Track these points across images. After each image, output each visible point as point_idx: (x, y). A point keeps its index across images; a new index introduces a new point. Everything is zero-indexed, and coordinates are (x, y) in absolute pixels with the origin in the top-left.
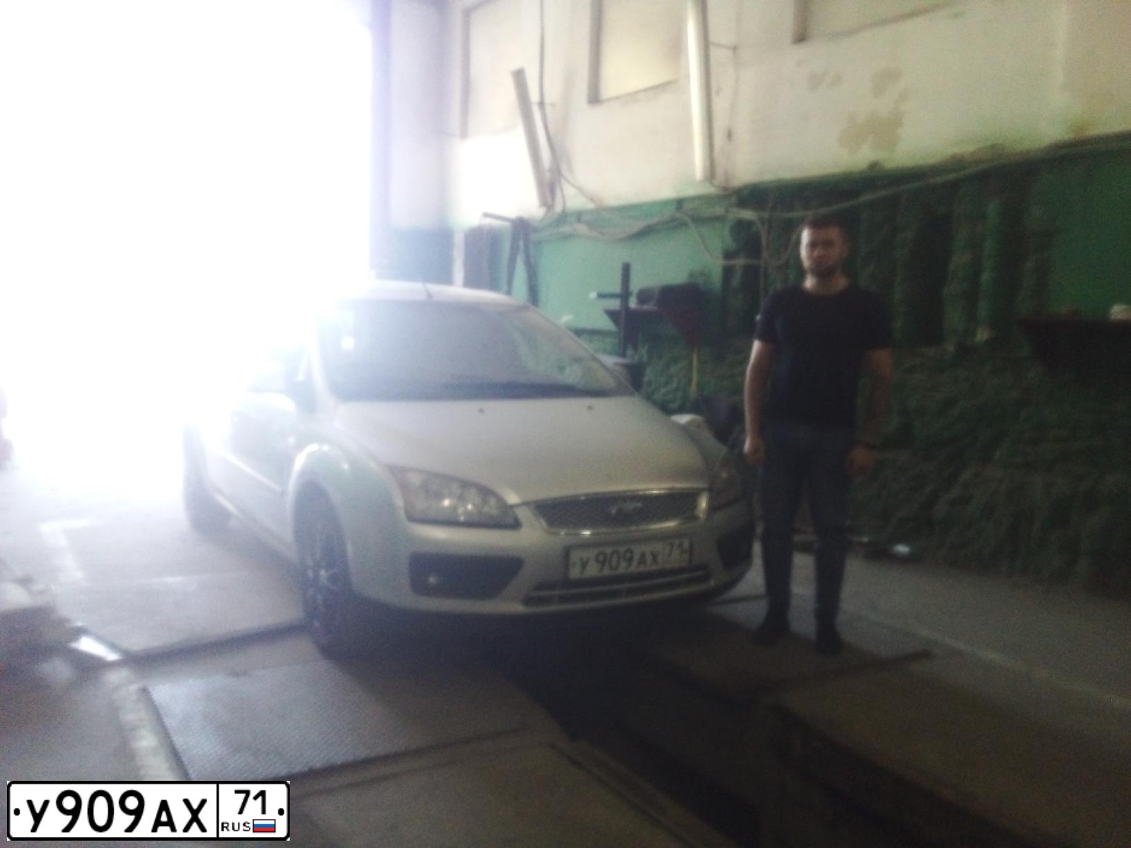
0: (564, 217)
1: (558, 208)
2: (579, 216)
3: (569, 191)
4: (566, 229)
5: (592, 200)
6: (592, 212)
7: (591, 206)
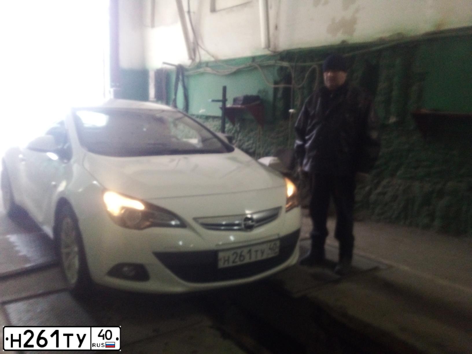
0: (200, 65)
1: (197, 60)
2: (207, 64)
3: (202, 52)
4: (201, 70)
5: (213, 56)
6: (213, 62)
7: (212, 59)
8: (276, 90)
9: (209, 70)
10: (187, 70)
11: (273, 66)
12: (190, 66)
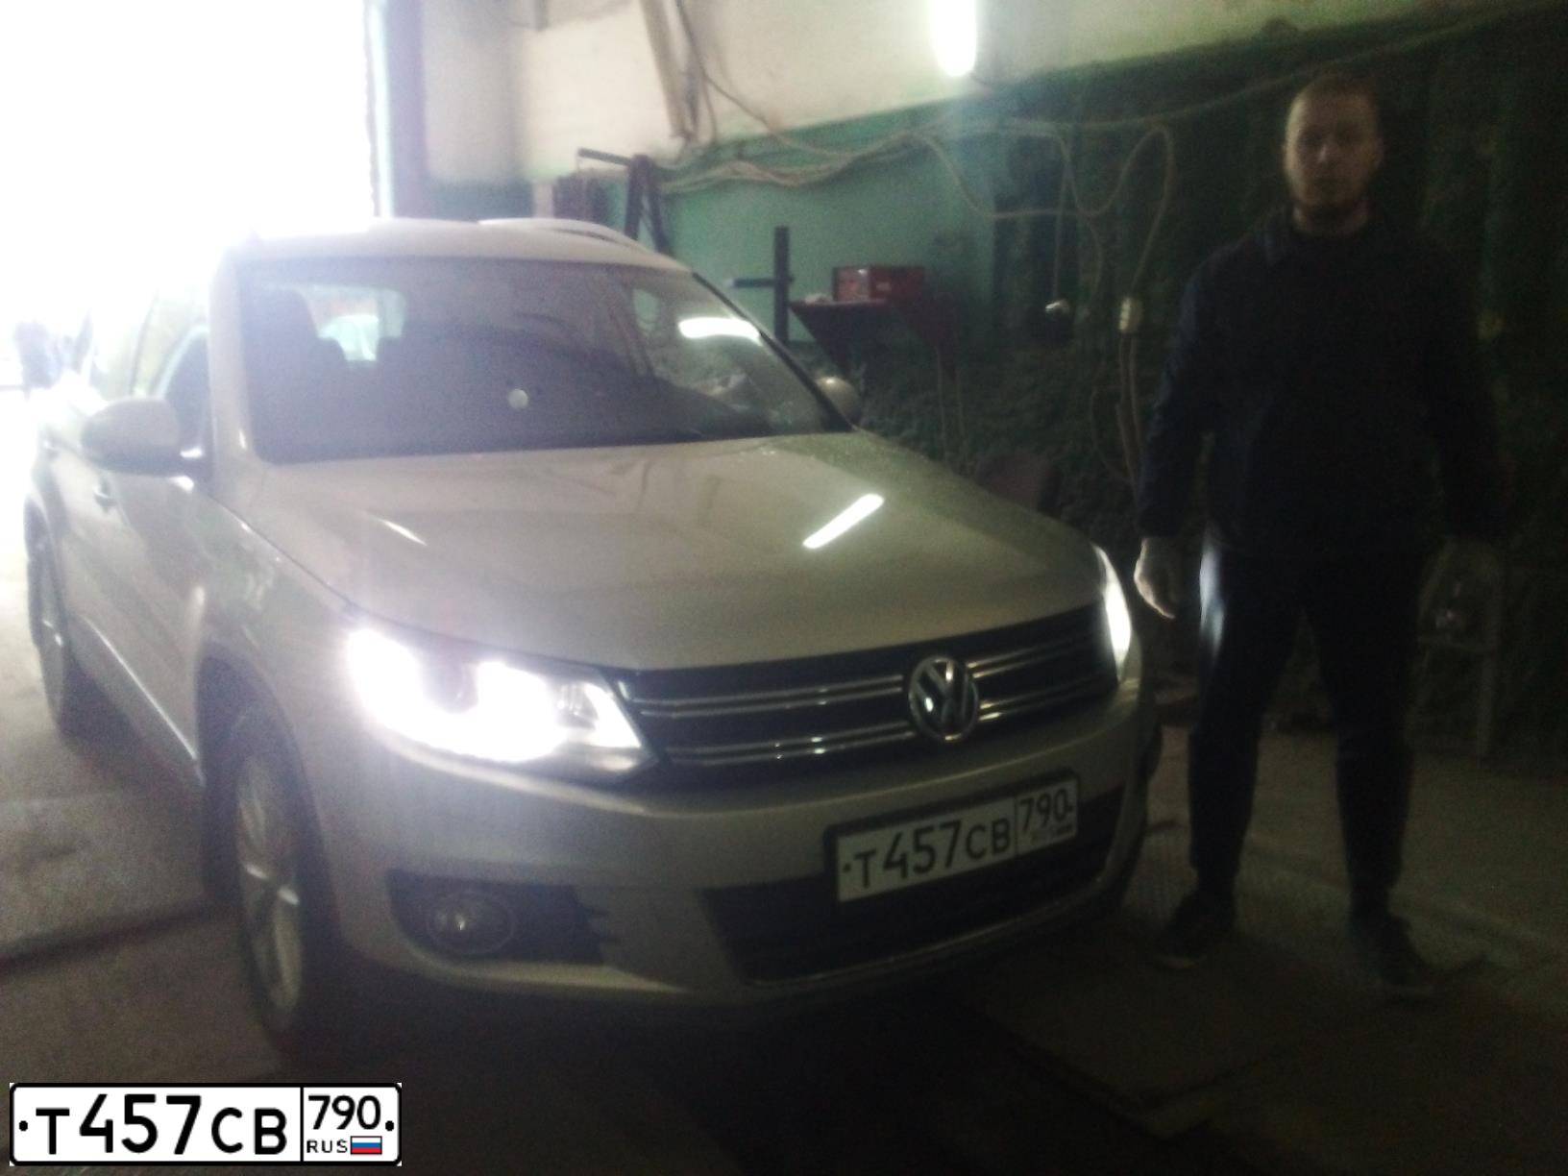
1: (705, 137)
2: (740, 148)
3: (722, 105)
4: (718, 172)
6: (761, 140)
7: (760, 129)
9: (747, 169)
11: (990, 140)
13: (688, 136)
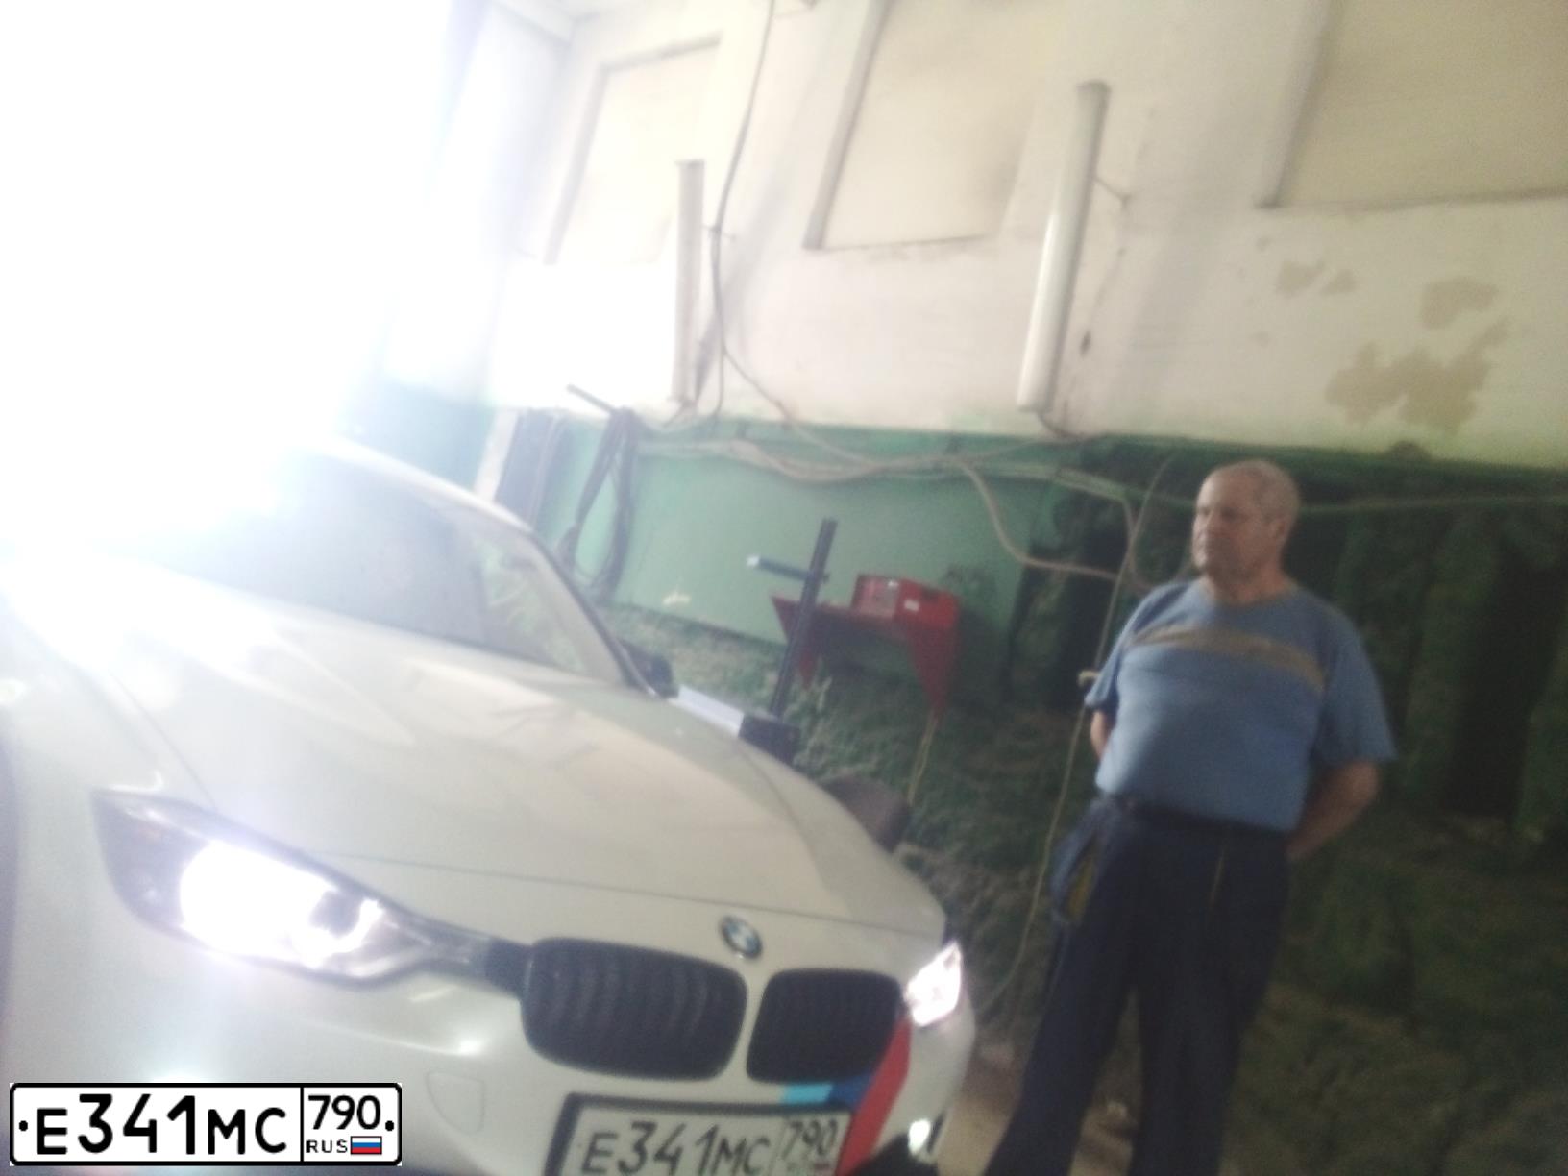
0: (714, 426)
1: (706, 407)
2: (743, 428)
3: (735, 382)
4: (715, 447)
5: (779, 404)
6: (771, 425)
7: (773, 415)
8: (1033, 581)
9: (747, 451)
10: (650, 435)
11: (1041, 486)
12: (667, 424)
13: (686, 403)
